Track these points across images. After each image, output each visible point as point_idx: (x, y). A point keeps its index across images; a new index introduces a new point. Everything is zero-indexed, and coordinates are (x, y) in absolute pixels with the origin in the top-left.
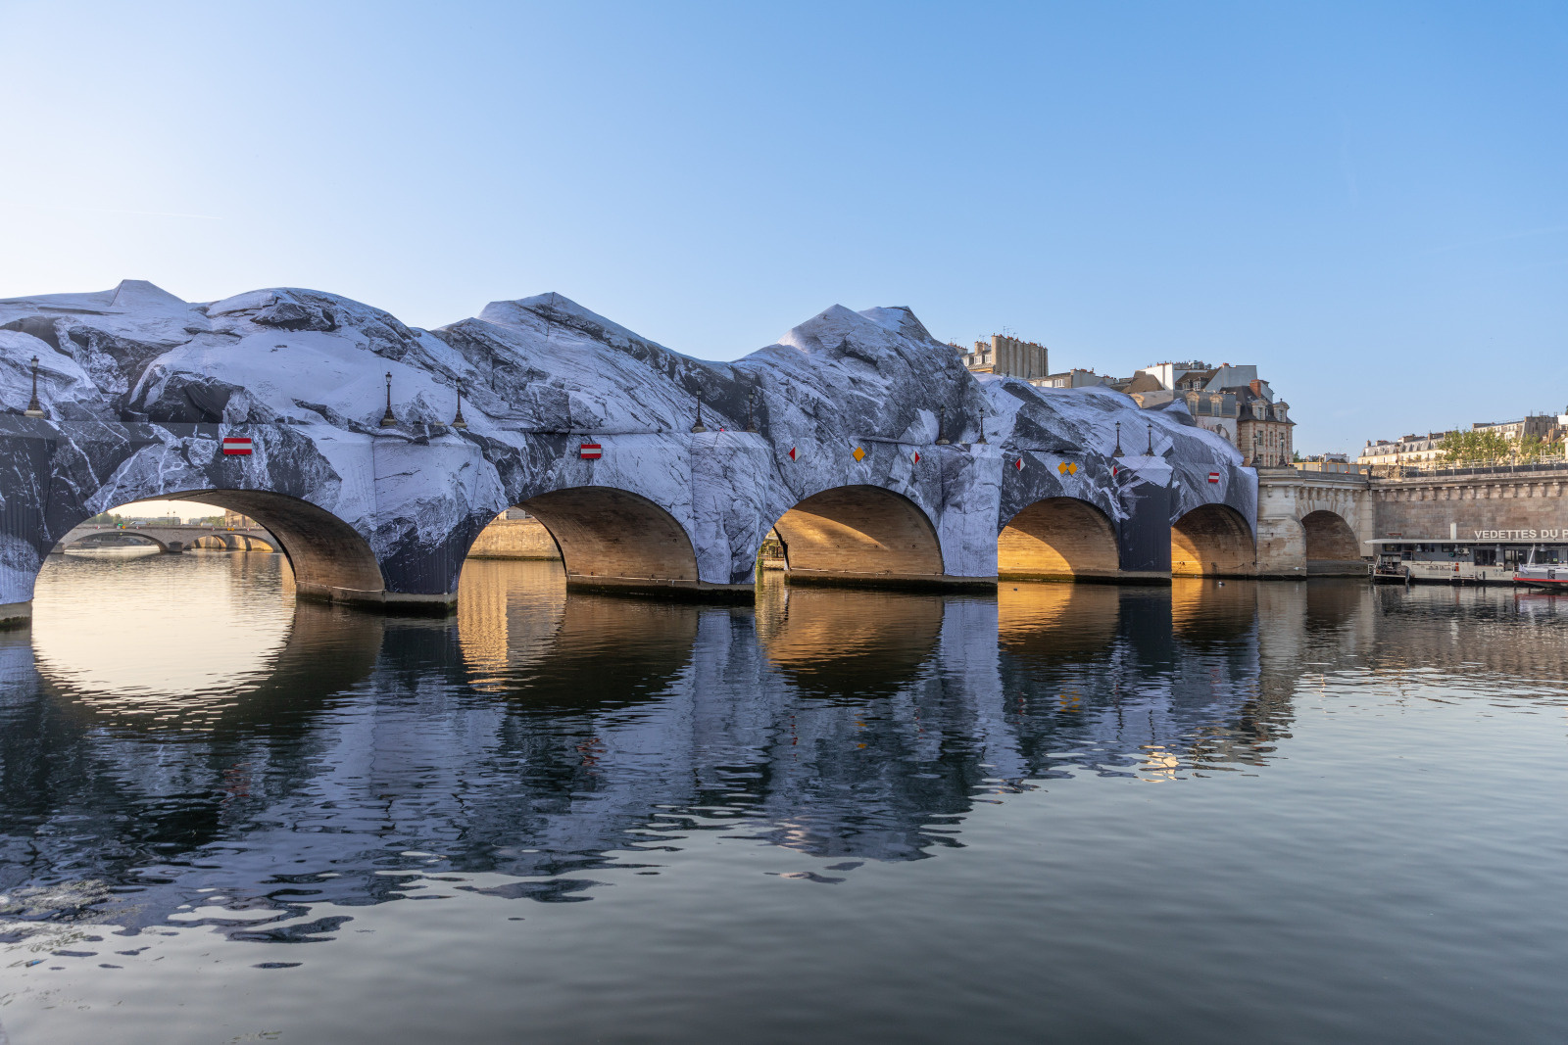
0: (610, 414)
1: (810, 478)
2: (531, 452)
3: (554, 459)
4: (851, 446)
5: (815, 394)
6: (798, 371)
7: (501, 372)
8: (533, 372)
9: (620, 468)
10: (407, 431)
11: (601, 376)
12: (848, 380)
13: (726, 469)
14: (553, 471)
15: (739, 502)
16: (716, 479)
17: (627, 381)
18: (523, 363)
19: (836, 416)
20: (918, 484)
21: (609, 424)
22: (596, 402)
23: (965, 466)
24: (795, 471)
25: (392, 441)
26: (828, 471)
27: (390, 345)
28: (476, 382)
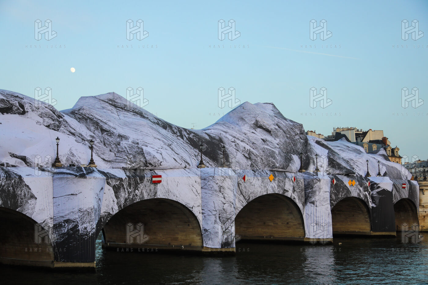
0: (165, 159)
1: (252, 191)
2: (129, 180)
3: (139, 184)
4: (267, 174)
5: (248, 147)
6: (238, 135)
7: (106, 136)
8: (121, 136)
9: (169, 187)
10: (73, 170)
11: (155, 138)
12: (261, 140)
13: (220, 187)
14: (138, 190)
15: (227, 205)
16: (215, 193)
17: (167, 141)
18: (115, 131)
19: (258, 158)
20: (295, 192)
21: (164, 164)
22: (157, 152)
23: (316, 183)
24: (245, 187)
25: (66, 176)
26: (260, 187)
27: (53, 122)
28: (96, 142)
